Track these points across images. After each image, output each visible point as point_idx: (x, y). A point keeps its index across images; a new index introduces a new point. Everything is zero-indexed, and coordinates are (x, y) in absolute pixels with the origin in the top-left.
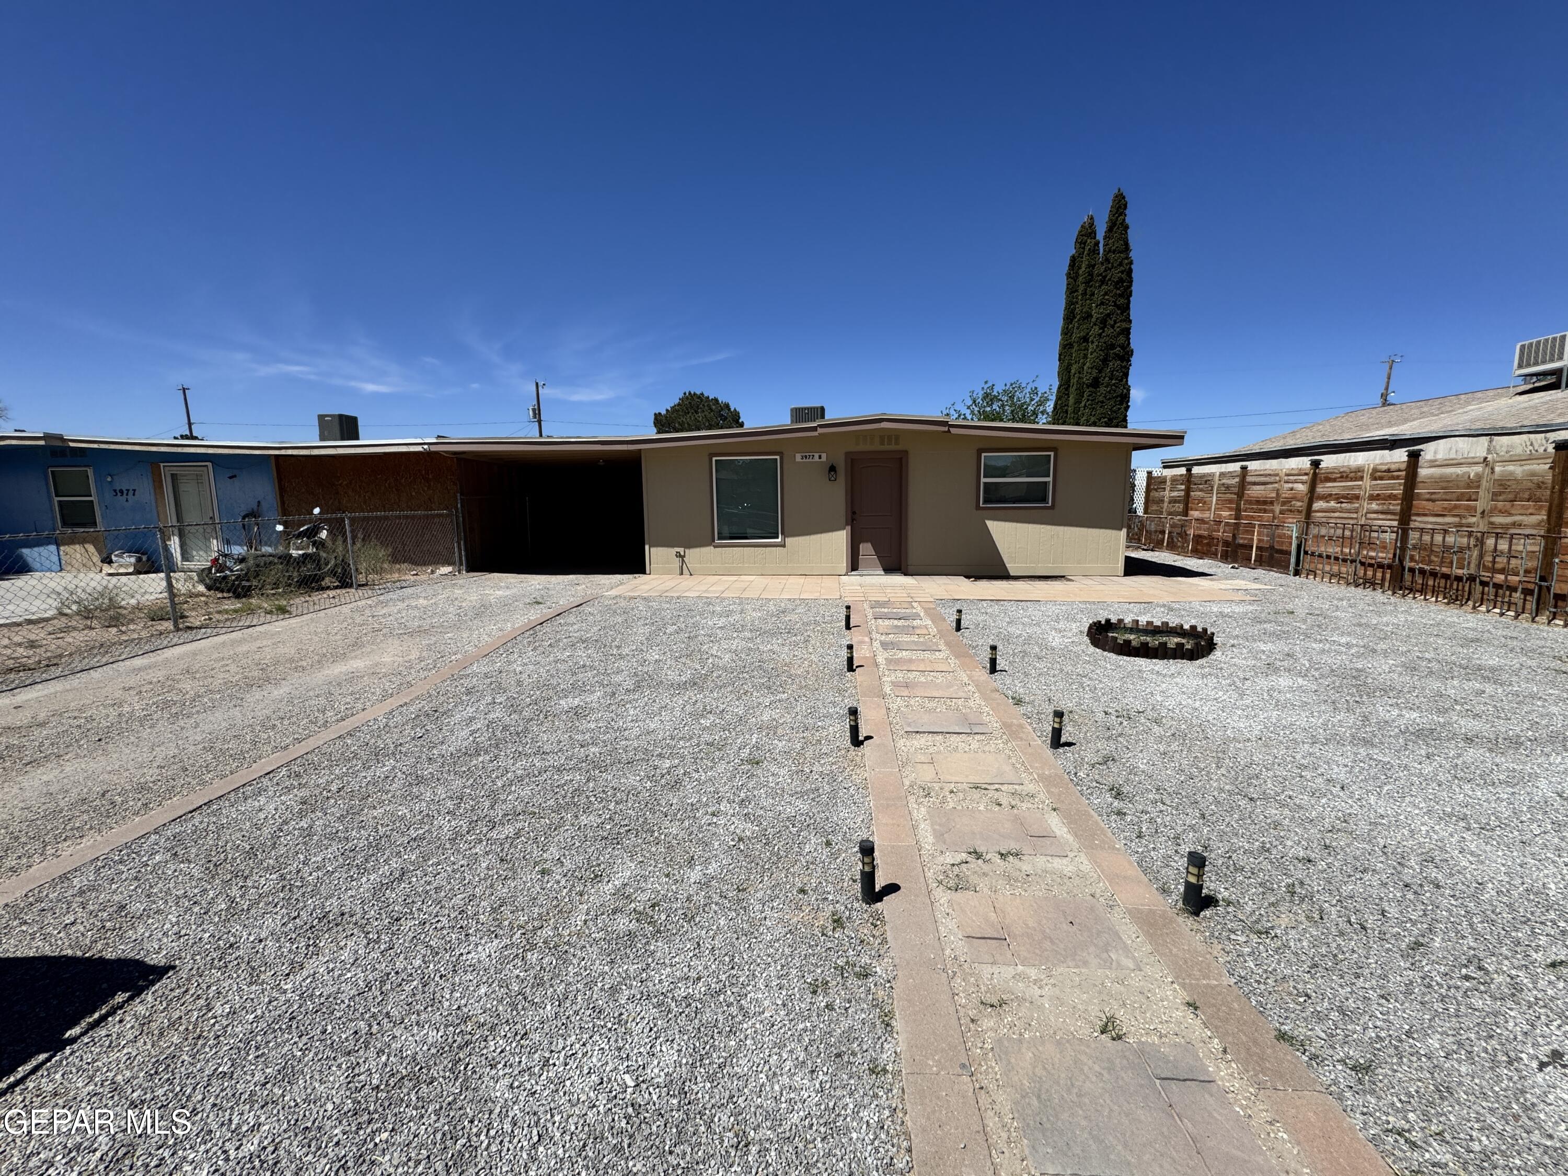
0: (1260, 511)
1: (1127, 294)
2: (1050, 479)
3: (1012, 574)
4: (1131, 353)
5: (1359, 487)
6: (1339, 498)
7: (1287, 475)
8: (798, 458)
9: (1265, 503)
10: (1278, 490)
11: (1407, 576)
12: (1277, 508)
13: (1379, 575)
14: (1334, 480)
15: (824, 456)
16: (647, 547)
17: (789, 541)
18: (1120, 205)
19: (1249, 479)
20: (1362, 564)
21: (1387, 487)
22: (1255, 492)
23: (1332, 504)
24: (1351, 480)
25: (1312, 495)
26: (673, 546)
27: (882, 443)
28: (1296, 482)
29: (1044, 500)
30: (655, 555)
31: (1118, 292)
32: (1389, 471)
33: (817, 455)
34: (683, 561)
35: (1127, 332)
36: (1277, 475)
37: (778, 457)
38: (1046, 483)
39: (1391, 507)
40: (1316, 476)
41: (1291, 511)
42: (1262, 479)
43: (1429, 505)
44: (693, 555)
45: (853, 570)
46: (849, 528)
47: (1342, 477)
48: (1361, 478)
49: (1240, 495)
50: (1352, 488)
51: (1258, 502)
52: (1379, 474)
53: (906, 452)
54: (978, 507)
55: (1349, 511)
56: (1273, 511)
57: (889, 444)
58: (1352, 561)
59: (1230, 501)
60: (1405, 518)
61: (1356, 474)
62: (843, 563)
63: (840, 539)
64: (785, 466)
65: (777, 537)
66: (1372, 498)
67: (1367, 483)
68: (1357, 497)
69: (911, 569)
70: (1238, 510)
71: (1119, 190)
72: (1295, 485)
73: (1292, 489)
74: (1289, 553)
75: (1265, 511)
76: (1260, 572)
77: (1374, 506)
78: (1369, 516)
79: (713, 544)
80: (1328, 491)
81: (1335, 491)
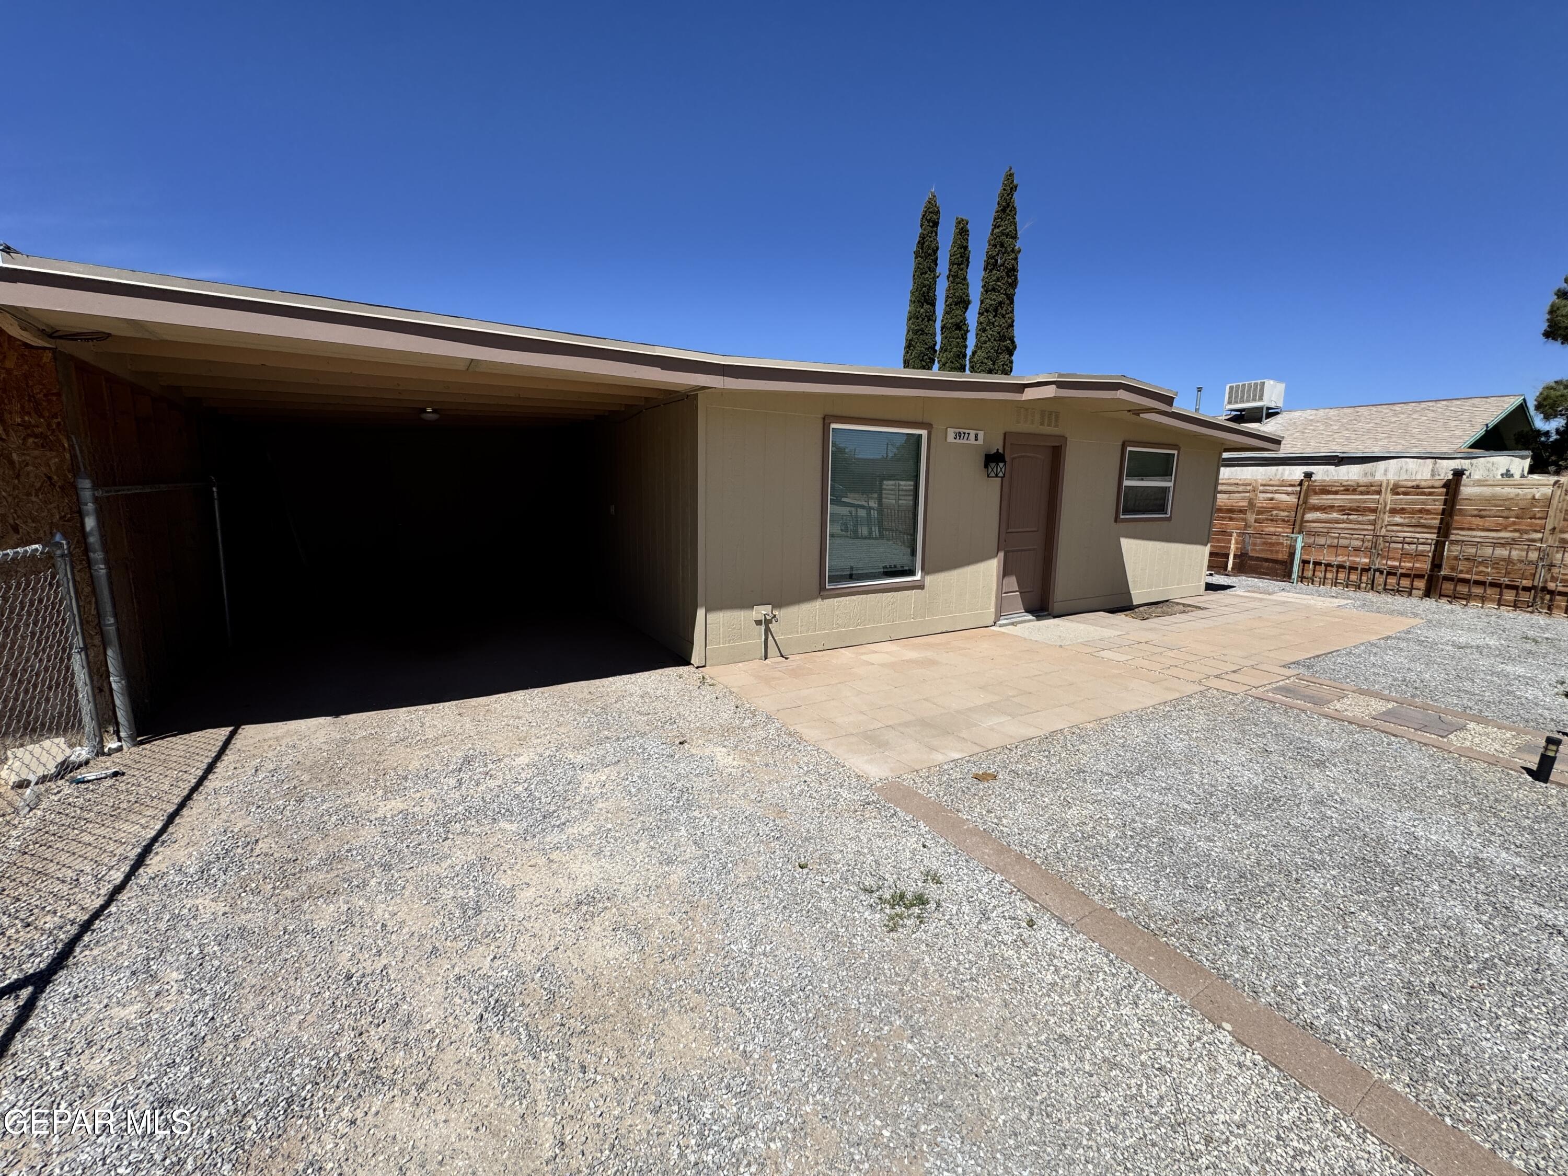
1: (1014, 284)
2: (1171, 484)
3: (1133, 603)
4: (1015, 347)
5: (1376, 501)
6: (1342, 510)
7: (1262, 485)
8: (951, 433)
10: (1250, 499)
11: (1448, 586)
13: (1405, 583)
14: (1336, 493)
15: (981, 435)
16: (701, 613)
17: (929, 579)
20: (1381, 573)
21: (1417, 502)
23: (1335, 515)
24: (1362, 493)
25: (1306, 507)
26: (749, 605)
27: (1042, 423)
28: (1276, 492)
29: (1164, 509)
30: (711, 627)
32: (1418, 487)
33: (972, 434)
34: (768, 631)
35: (1011, 325)
36: (1250, 485)
37: (924, 433)
38: (1167, 488)
39: (1422, 521)
40: (1307, 487)
41: (1272, 520)
43: (1477, 521)
44: (788, 619)
45: (1000, 617)
46: (1001, 554)
47: (1348, 490)
48: (1377, 493)
50: (1365, 501)
51: (1227, 510)
52: (1404, 489)
53: (1064, 438)
54: (1117, 519)
55: (1359, 523)
56: (1244, 520)
57: (1050, 424)
58: (1369, 570)
61: (1373, 488)
62: (992, 608)
63: (989, 571)
64: (933, 447)
65: (913, 573)
66: (1393, 511)
67: (1387, 497)
68: (1373, 510)
69: (1057, 607)
71: (1011, 169)
72: (1277, 496)
73: (1272, 499)
74: (1292, 563)
77: (1398, 519)
78: (1389, 528)
79: (821, 592)
80: (1329, 503)
81: (1337, 504)
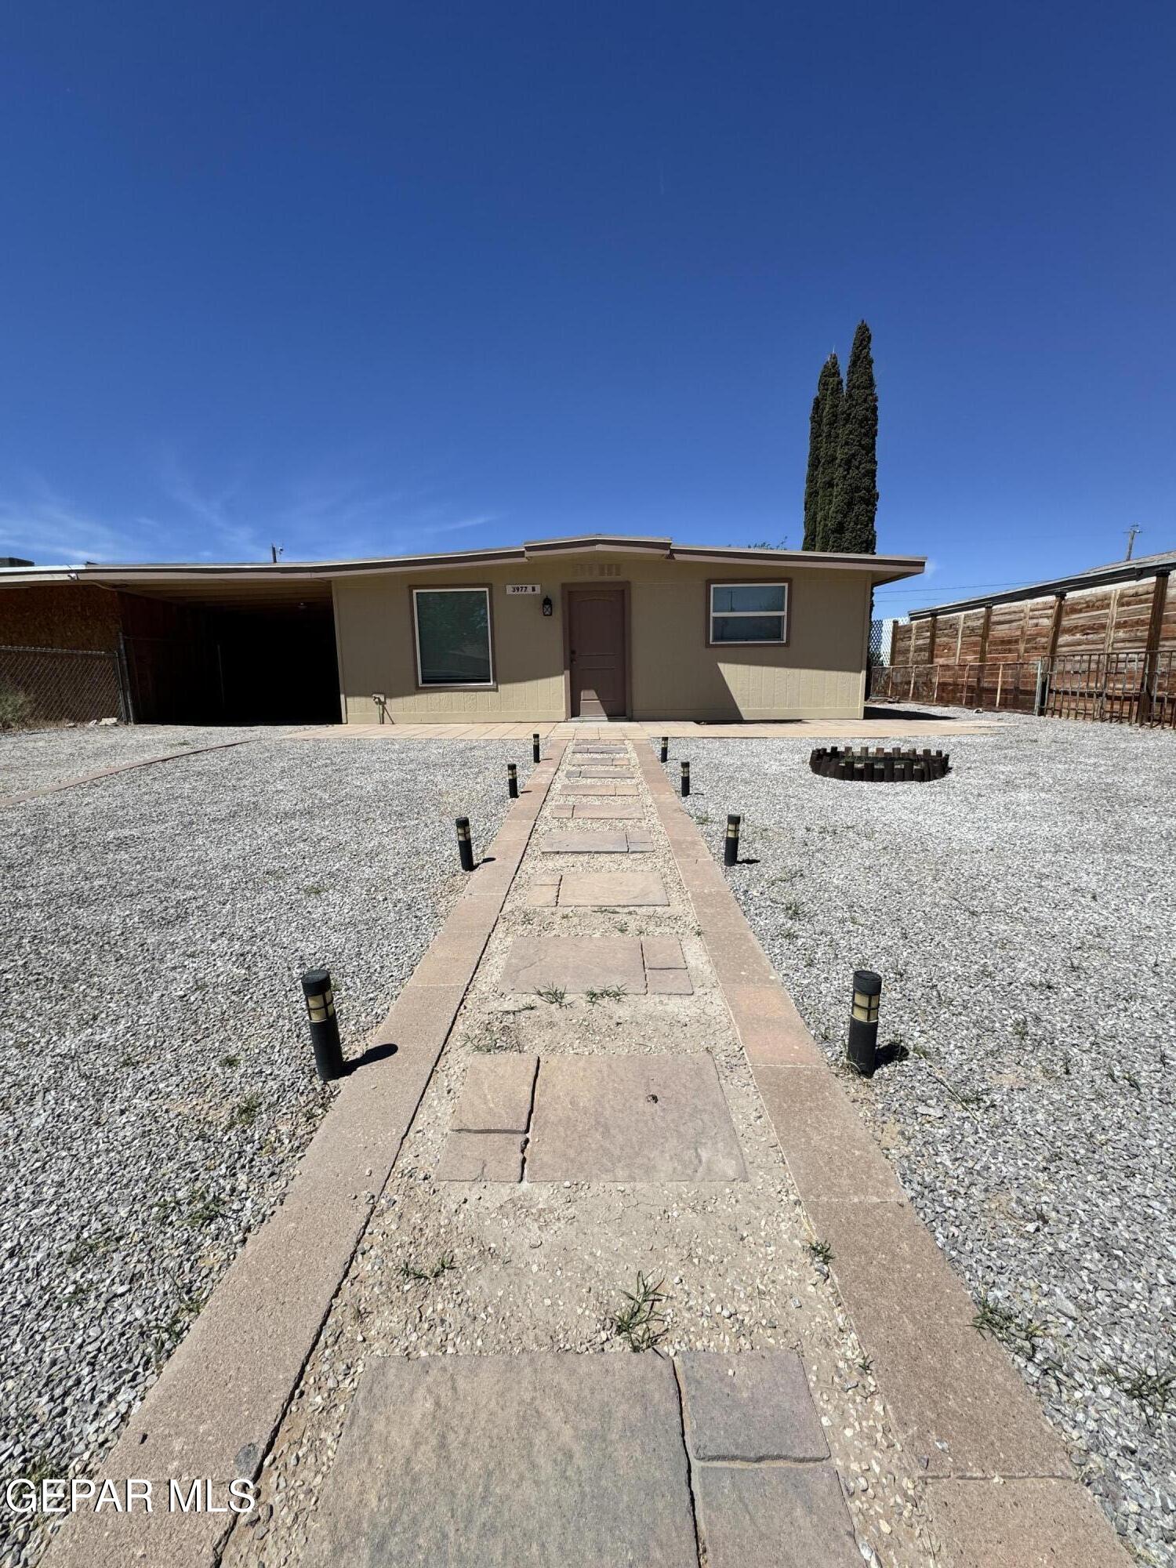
0: (1005, 651)
1: (872, 434)
2: (784, 613)
3: (745, 719)
4: (876, 497)
5: (1106, 616)
6: (1084, 630)
7: (1032, 610)
8: (509, 589)
9: (1009, 642)
10: (1023, 628)
11: (1156, 707)
12: (1022, 647)
13: (1126, 708)
14: (1080, 611)
16: (342, 697)
17: (501, 685)
18: (863, 339)
19: (994, 619)
20: (1109, 697)
21: (1134, 613)
22: (1000, 632)
23: (1078, 636)
24: (1098, 609)
25: (1057, 629)
26: (371, 695)
27: (602, 573)
28: (1040, 616)
29: (779, 637)
31: (863, 430)
32: (1136, 595)
33: (530, 587)
34: (384, 708)
35: (872, 474)
36: (1022, 611)
37: (486, 590)
38: (780, 618)
39: (1139, 634)
40: (1061, 610)
41: (1036, 648)
42: (1008, 617)
45: (572, 716)
46: (567, 672)
47: (1088, 607)
48: (1108, 606)
49: (985, 636)
50: (1098, 617)
51: (1003, 642)
52: (1126, 599)
54: (708, 645)
55: (1094, 642)
56: (1017, 650)
57: (610, 574)
58: (1100, 695)
59: (975, 644)
60: (1152, 646)
61: (1103, 603)
62: (562, 708)
63: (558, 685)
64: (495, 597)
65: (489, 681)
66: (1119, 626)
67: (1114, 610)
68: (1103, 627)
69: (636, 714)
70: (983, 652)
71: (863, 322)
72: (1041, 621)
73: (1037, 625)
74: (1033, 693)
75: (1010, 651)
76: (1004, 714)
77: (1121, 634)
78: (1116, 645)
80: (1073, 623)
81: (1081, 622)
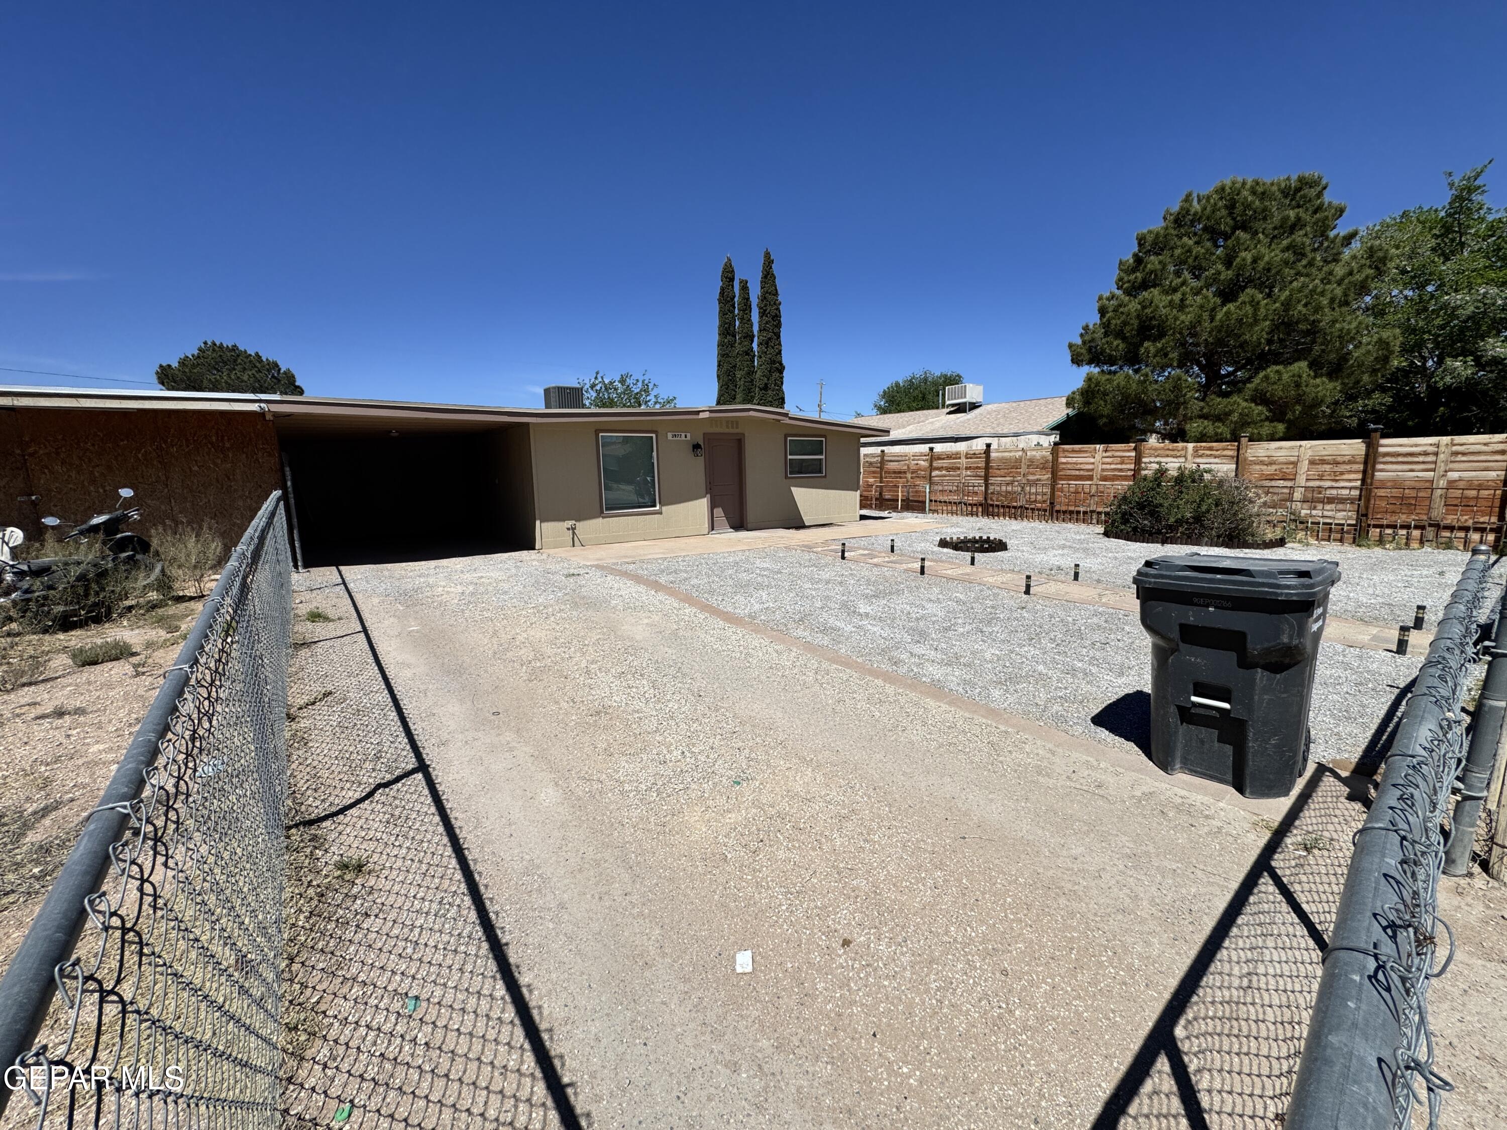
0: (897, 477)
2: (823, 457)
3: (807, 524)
4: (783, 368)
5: (959, 463)
6: (948, 469)
7: (914, 455)
8: (670, 435)
9: (900, 473)
10: (908, 464)
11: (991, 509)
12: (909, 476)
13: (975, 509)
14: (943, 459)
15: (689, 435)
16: (538, 523)
17: (664, 508)
19: (886, 458)
20: (965, 504)
21: (975, 463)
22: (892, 466)
23: (944, 472)
25: (932, 468)
26: (563, 520)
27: (728, 427)
28: (919, 460)
29: (821, 472)
30: (544, 530)
32: (975, 455)
33: (683, 435)
34: (574, 533)
36: (907, 455)
37: (654, 435)
38: (821, 460)
39: (978, 473)
40: (933, 456)
41: (918, 477)
42: (896, 458)
43: (998, 472)
44: (584, 527)
45: (713, 529)
46: (708, 496)
47: (948, 457)
48: (960, 458)
49: (881, 468)
50: (955, 463)
51: (895, 472)
52: (970, 456)
53: (744, 435)
54: (786, 477)
55: (954, 476)
56: (906, 478)
57: (733, 427)
58: (960, 503)
59: (874, 472)
60: (986, 478)
61: (956, 456)
62: (706, 525)
63: (702, 505)
64: (660, 442)
65: (655, 506)
66: (967, 468)
67: (963, 461)
68: (959, 469)
69: (749, 526)
70: (881, 477)
71: (767, 250)
72: (919, 462)
73: (917, 463)
74: (925, 502)
75: (901, 478)
76: (905, 514)
77: (969, 473)
78: (966, 478)
79: (600, 514)
80: (940, 465)
81: (945, 465)
